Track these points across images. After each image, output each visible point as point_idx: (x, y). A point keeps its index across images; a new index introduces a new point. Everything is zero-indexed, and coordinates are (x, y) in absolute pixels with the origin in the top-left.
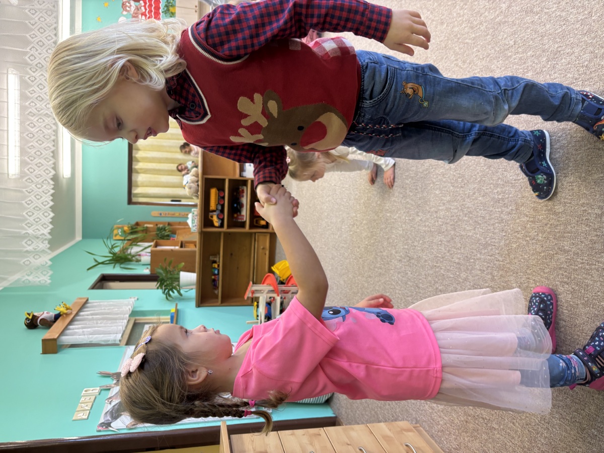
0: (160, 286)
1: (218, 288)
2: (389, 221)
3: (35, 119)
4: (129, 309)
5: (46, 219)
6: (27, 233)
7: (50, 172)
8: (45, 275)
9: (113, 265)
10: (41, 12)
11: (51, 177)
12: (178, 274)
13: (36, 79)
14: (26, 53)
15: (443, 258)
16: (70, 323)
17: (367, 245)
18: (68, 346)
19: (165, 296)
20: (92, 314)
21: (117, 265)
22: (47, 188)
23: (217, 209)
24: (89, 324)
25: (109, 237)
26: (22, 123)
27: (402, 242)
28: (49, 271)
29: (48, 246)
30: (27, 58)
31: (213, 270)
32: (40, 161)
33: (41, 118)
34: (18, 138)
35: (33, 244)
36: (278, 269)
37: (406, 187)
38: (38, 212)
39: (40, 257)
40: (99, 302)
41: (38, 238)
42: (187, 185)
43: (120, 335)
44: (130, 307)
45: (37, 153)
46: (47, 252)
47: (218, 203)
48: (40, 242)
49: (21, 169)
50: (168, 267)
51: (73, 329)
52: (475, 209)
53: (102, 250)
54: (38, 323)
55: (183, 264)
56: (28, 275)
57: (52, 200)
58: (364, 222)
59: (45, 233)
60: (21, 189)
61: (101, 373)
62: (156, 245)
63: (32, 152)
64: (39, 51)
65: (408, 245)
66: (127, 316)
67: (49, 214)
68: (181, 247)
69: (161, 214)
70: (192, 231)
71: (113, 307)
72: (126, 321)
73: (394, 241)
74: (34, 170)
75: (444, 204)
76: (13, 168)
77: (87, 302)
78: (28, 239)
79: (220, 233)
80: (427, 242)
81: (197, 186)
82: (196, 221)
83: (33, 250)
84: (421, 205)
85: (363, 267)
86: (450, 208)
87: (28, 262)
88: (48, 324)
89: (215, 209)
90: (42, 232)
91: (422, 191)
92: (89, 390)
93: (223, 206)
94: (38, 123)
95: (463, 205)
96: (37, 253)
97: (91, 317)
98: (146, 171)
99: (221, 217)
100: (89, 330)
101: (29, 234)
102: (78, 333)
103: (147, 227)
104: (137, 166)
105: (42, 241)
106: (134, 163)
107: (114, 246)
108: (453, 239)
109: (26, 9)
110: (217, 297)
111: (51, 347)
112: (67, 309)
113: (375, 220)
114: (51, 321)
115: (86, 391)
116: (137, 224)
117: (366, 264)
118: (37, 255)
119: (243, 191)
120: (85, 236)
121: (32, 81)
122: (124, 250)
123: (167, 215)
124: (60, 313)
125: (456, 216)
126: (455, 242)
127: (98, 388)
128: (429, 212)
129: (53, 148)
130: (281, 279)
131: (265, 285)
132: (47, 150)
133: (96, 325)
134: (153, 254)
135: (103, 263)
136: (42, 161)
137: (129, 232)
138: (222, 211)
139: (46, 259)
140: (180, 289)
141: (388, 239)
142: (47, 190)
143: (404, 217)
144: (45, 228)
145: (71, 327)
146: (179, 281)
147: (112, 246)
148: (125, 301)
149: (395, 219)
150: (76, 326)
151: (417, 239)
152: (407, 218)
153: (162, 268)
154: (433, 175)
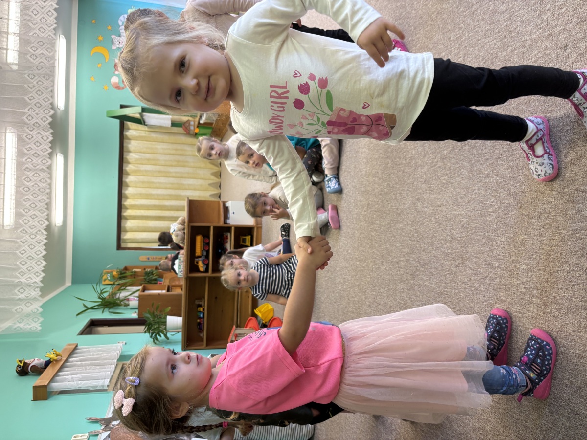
0: (147, 330)
1: (203, 331)
2: (359, 269)
3: (30, 174)
4: (117, 354)
5: (38, 267)
6: (20, 281)
7: (44, 223)
8: (35, 322)
9: (102, 309)
10: (39, 77)
11: (45, 227)
12: (165, 318)
13: (33, 137)
14: (24, 114)
15: (405, 304)
16: (60, 370)
17: (340, 290)
18: (58, 393)
19: (152, 340)
20: (81, 361)
21: (106, 310)
22: (41, 238)
23: (202, 255)
24: (78, 370)
25: (99, 282)
26: (18, 178)
27: (370, 289)
28: (39, 318)
29: (40, 293)
30: (25, 118)
31: (199, 314)
32: (34, 212)
33: (36, 173)
34: (13, 192)
35: (26, 292)
36: (260, 312)
37: (372, 239)
38: (31, 261)
39: (32, 304)
40: (88, 348)
41: (30, 286)
42: (174, 233)
43: (109, 380)
44: (118, 352)
45: (32, 205)
46: (38, 299)
47: (204, 249)
48: (32, 290)
49: (15, 221)
50: (155, 312)
51: (63, 376)
52: (430, 261)
53: (91, 295)
54: (29, 370)
55: (170, 308)
56: (20, 323)
57: (45, 250)
58: (338, 269)
59: (37, 281)
60: (15, 240)
61: (89, 419)
62: (144, 290)
63: (28, 204)
64: (37, 111)
65: (375, 292)
66: (116, 361)
67: (42, 263)
68: (168, 291)
69: (148, 259)
70: (178, 276)
71: (101, 353)
72: (114, 366)
73: (363, 287)
74: (29, 222)
75: (404, 255)
76: (9, 220)
77: (76, 348)
78: (20, 287)
79: (205, 278)
80: (392, 289)
81: (183, 234)
82: (182, 266)
83: (25, 298)
84: (385, 256)
85: (338, 311)
86: (409, 260)
87: (20, 310)
88: (38, 371)
89: (201, 255)
90: (34, 280)
91: (385, 243)
92: (78, 436)
93: (208, 252)
94: (34, 177)
95: (419, 257)
96: (28, 301)
97: (80, 363)
98: (135, 218)
99: (207, 263)
100: (78, 376)
101: (22, 283)
102: (68, 379)
103: (135, 272)
104: (126, 213)
105: (34, 288)
106: (123, 210)
107: (103, 291)
108: (413, 287)
109: (25, 74)
110: (202, 340)
111: (41, 394)
112: (57, 355)
113: (346, 268)
114: (41, 368)
115: (75, 437)
116: (126, 269)
117: (340, 308)
118: (28, 302)
119: (227, 237)
120: (75, 281)
121: (30, 139)
122: (113, 295)
123: (155, 260)
124: (50, 359)
125: (415, 267)
126: (414, 289)
127: (87, 434)
128: (392, 262)
129: (48, 201)
130: (264, 322)
131: (248, 328)
132: (41, 203)
133: (85, 371)
134: (141, 299)
135: (92, 308)
136: (37, 213)
137: (117, 276)
138: (207, 257)
139: (36, 306)
140: (166, 333)
141: (359, 285)
142: (40, 240)
143: (371, 266)
144: (38, 276)
145: (61, 373)
146: (166, 325)
147: (101, 291)
148: (114, 346)
149: (364, 267)
150: (66, 372)
151: (383, 286)
152: (373, 267)
153: (149, 313)
154: (394, 229)
